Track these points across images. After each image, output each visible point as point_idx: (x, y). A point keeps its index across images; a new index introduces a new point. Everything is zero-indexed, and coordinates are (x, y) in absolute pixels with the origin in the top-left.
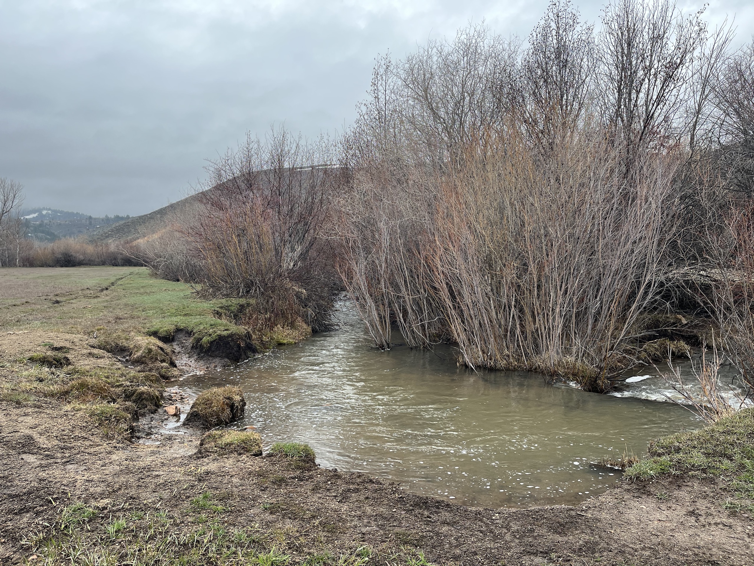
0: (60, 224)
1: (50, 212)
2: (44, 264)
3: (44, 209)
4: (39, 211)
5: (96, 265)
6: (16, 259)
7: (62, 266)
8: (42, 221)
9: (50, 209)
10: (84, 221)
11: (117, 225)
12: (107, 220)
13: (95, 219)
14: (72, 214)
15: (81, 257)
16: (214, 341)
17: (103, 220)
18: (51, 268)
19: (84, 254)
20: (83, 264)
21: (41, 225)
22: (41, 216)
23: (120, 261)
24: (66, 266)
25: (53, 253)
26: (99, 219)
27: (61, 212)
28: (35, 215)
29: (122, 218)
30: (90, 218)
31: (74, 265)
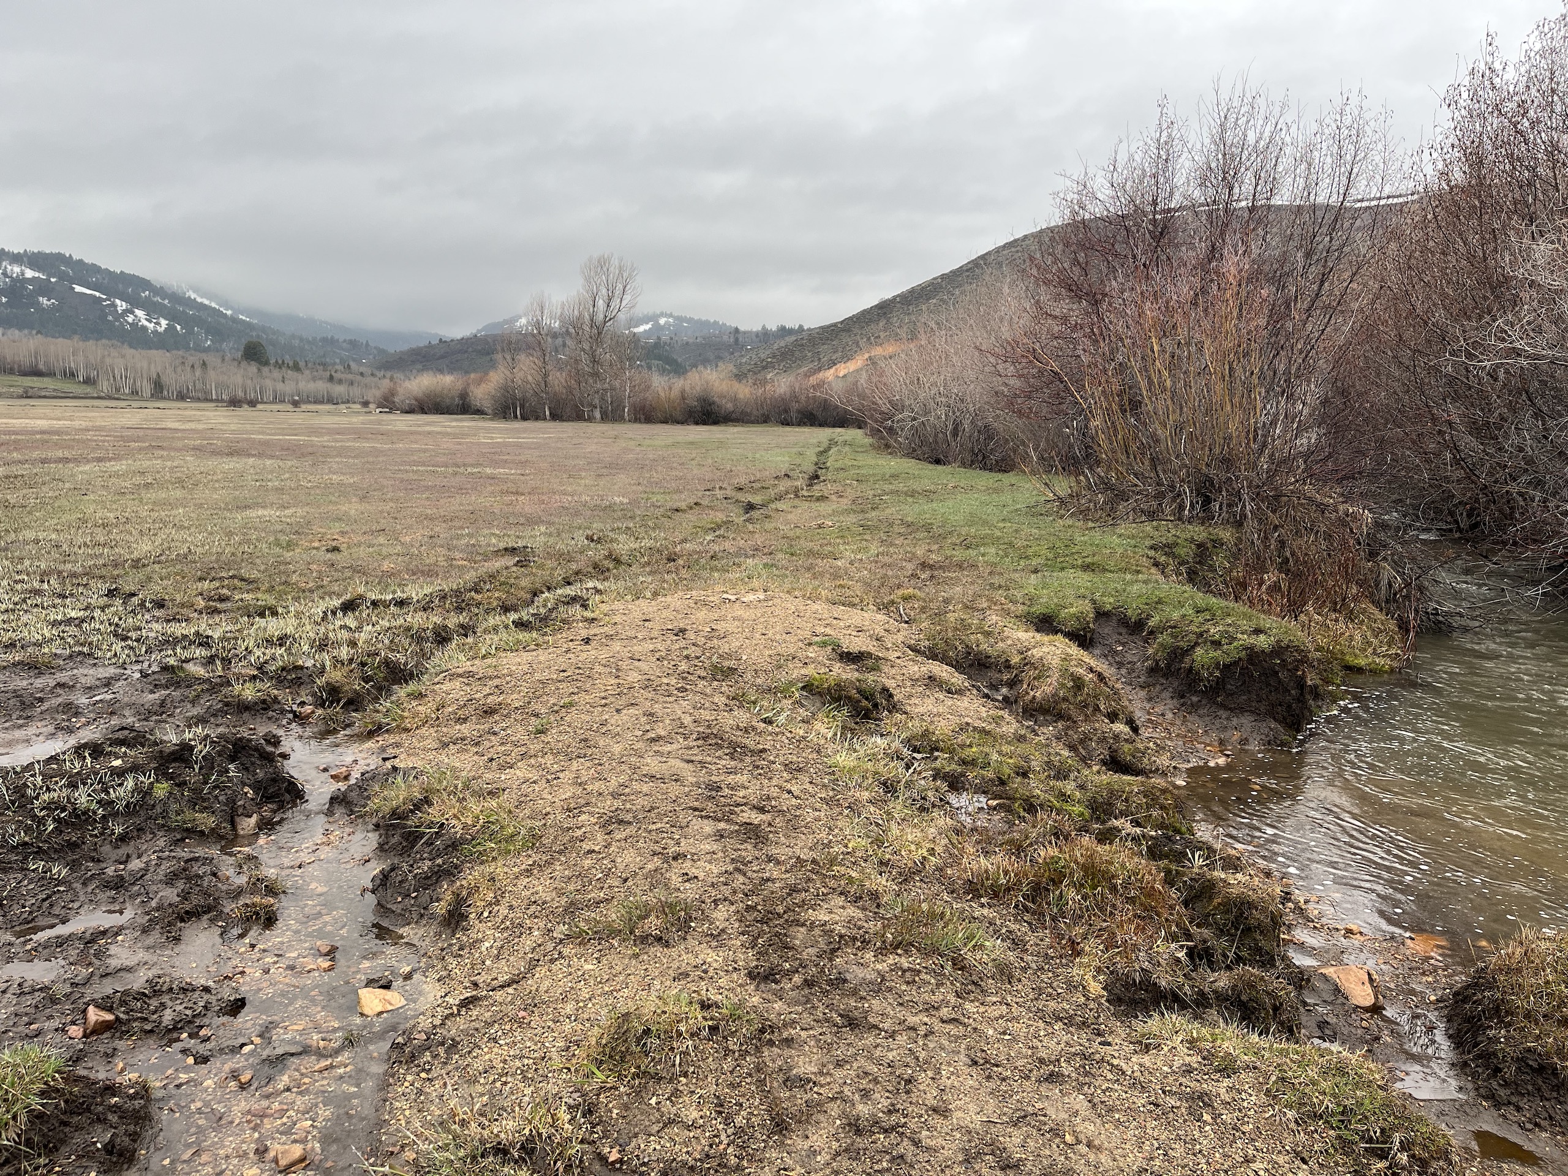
0: (687, 343)
1: (671, 320)
2: (668, 419)
3: (662, 315)
4: (654, 318)
5: (752, 422)
6: (624, 407)
7: (697, 423)
8: (659, 338)
9: (671, 315)
10: (725, 338)
11: (783, 344)
12: (765, 336)
13: (745, 333)
14: (707, 322)
15: (730, 406)
16: (1235, 663)
17: (757, 335)
18: (679, 427)
19: (735, 399)
20: (732, 421)
21: (657, 345)
22: (657, 327)
23: (794, 415)
24: (705, 423)
25: (683, 398)
26: (751, 332)
27: (690, 320)
28: (647, 327)
29: (791, 332)
30: (737, 330)
31: (715, 423)
